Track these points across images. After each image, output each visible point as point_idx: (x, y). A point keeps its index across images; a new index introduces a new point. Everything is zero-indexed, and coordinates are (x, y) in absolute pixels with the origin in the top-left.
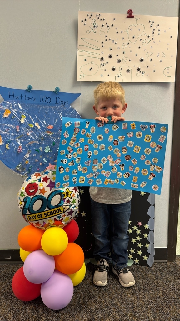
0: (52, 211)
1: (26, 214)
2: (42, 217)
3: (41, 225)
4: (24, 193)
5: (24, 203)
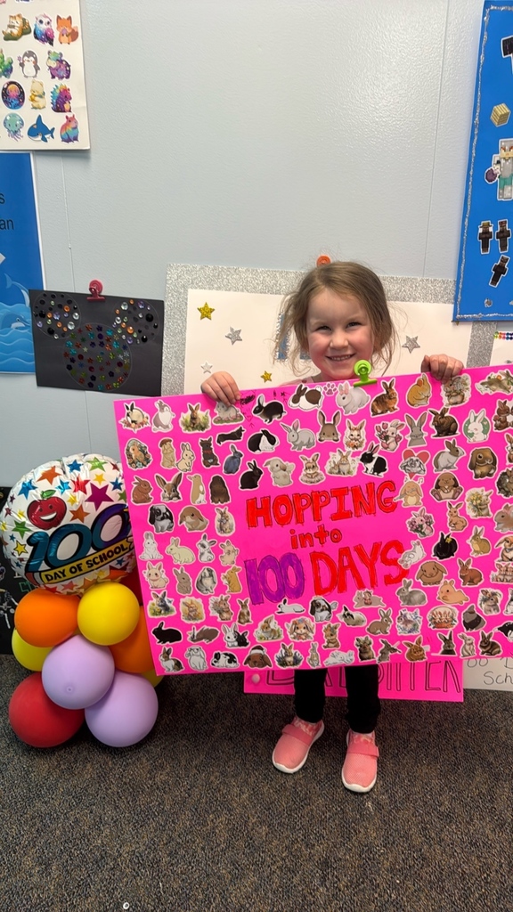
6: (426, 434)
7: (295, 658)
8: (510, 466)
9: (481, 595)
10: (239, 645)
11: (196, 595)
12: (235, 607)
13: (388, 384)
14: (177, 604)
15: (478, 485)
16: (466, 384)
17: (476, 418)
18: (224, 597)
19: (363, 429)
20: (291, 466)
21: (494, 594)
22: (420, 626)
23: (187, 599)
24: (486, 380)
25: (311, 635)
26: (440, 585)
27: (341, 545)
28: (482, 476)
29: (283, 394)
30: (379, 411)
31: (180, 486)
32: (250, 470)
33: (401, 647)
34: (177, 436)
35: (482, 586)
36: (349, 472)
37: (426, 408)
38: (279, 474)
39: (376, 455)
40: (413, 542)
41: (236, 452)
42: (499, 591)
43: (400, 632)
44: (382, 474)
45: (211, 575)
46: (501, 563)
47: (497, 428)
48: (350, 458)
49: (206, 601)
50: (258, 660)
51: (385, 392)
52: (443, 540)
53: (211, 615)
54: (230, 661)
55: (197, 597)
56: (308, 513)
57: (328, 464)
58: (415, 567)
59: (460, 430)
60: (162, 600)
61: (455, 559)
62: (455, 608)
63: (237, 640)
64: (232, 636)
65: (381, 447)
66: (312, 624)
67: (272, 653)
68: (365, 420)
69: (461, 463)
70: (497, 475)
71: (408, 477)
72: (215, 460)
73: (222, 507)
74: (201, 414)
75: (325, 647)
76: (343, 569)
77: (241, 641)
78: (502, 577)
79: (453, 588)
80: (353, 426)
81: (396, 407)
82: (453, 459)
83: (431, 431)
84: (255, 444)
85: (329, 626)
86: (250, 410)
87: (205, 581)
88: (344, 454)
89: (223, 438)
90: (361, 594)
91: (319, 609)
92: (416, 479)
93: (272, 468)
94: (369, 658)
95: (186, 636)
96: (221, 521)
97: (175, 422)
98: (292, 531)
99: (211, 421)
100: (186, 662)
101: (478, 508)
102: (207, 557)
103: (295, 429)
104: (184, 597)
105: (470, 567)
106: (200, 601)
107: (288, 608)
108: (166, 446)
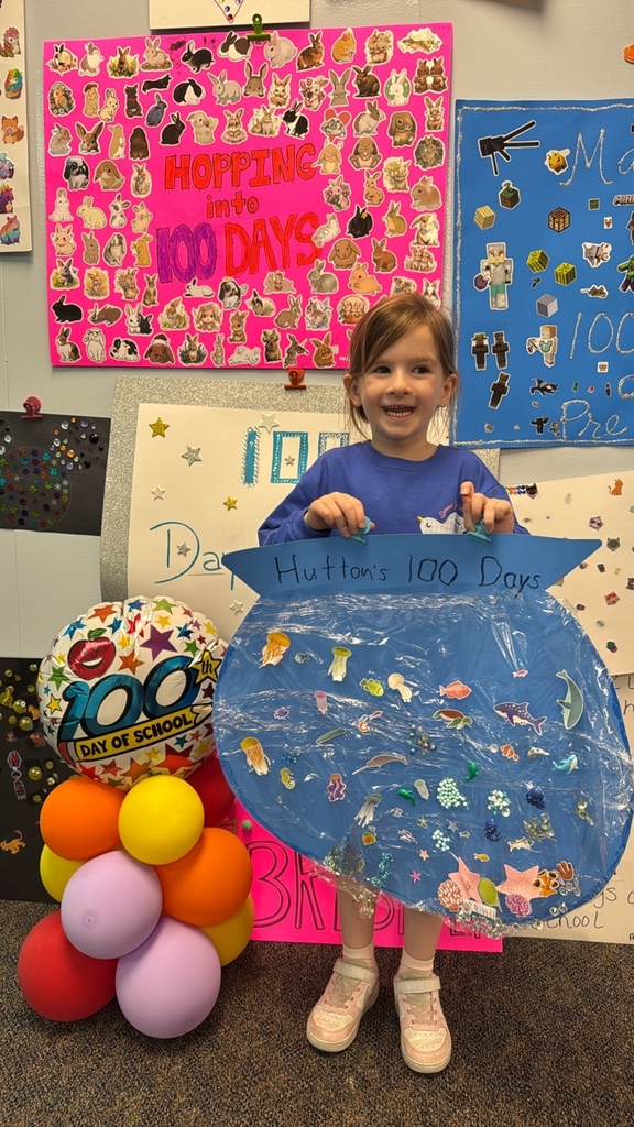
0: (158, 725)
1: (72, 740)
2: (126, 744)
3: (124, 772)
4: (64, 673)
5: (64, 705)
6: (348, 93)
7: (199, 352)
8: (428, 134)
9: (394, 285)
10: (142, 332)
11: (102, 266)
12: (141, 284)
13: (315, 36)
14: (81, 275)
15: (396, 153)
16: (388, 42)
17: (397, 78)
18: (131, 270)
19: (288, 85)
20: (214, 122)
21: (407, 285)
22: (329, 318)
23: (93, 271)
24: (407, 38)
25: (218, 324)
26: (353, 269)
27: (257, 216)
28: (401, 143)
29: (213, 41)
30: (305, 66)
31: (100, 137)
32: (173, 123)
33: (309, 346)
34: (103, 80)
35: (395, 273)
36: (271, 132)
37: (349, 65)
38: (202, 130)
39: (298, 114)
40: (329, 216)
41: (160, 102)
42: (412, 282)
43: (309, 327)
44: (303, 135)
45: (121, 243)
46: (416, 246)
47: (418, 90)
48: (273, 116)
49: (112, 272)
50: (160, 353)
51: (311, 46)
52: (359, 215)
53: (116, 291)
54: (130, 352)
55: (103, 269)
56: (227, 177)
57: (251, 121)
58: (328, 245)
59: (382, 92)
60: (67, 269)
61: (370, 238)
62: (366, 299)
63: (140, 325)
64: (135, 320)
65: (304, 105)
66: (220, 312)
67: (175, 345)
68: (290, 75)
69: (382, 128)
70: (415, 143)
71: (328, 140)
72: (139, 110)
73: (140, 164)
74: (129, 59)
75: (231, 340)
76: (257, 244)
77: (144, 327)
78: (416, 264)
79: (364, 273)
80: (279, 80)
81: (321, 62)
82: (374, 123)
83: (353, 91)
84: (180, 94)
85: (237, 314)
86: (179, 56)
87: (114, 250)
88: (268, 111)
89: (149, 85)
90: (271, 276)
91: (228, 294)
92: (336, 143)
93: (195, 122)
94: (275, 359)
95: (87, 315)
96: (137, 180)
97: (103, 66)
98: (209, 197)
99: (138, 67)
100: (83, 347)
101: (395, 180)
102: (119, 221)
103: (222, 81)
104: (90, 267)
105: (384, 250)
106: (105, 273)
107: (197, 290)
108: (91, 92)
